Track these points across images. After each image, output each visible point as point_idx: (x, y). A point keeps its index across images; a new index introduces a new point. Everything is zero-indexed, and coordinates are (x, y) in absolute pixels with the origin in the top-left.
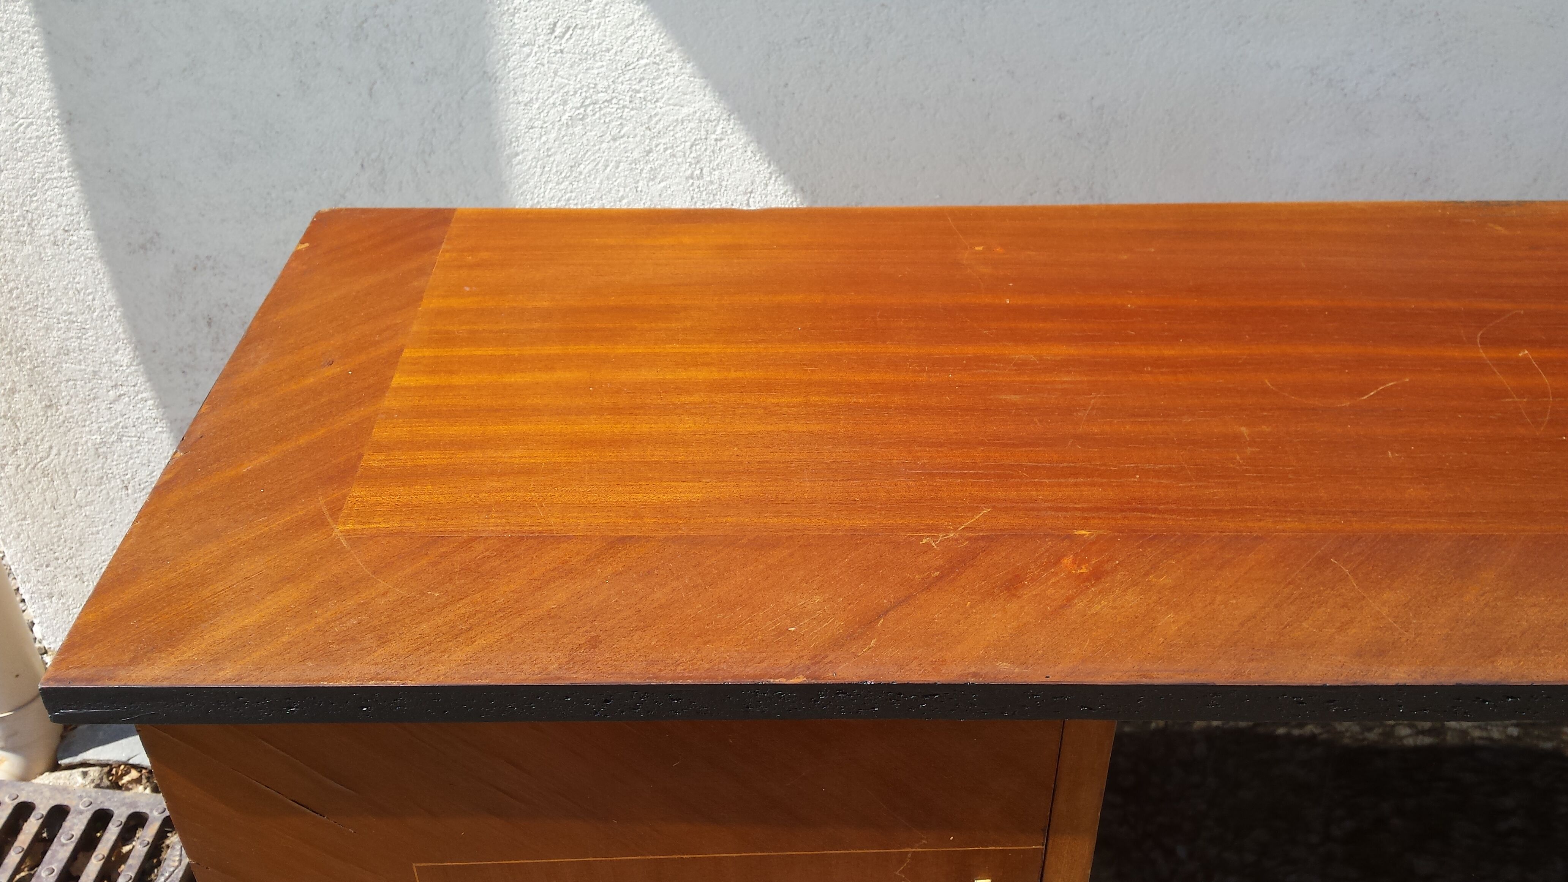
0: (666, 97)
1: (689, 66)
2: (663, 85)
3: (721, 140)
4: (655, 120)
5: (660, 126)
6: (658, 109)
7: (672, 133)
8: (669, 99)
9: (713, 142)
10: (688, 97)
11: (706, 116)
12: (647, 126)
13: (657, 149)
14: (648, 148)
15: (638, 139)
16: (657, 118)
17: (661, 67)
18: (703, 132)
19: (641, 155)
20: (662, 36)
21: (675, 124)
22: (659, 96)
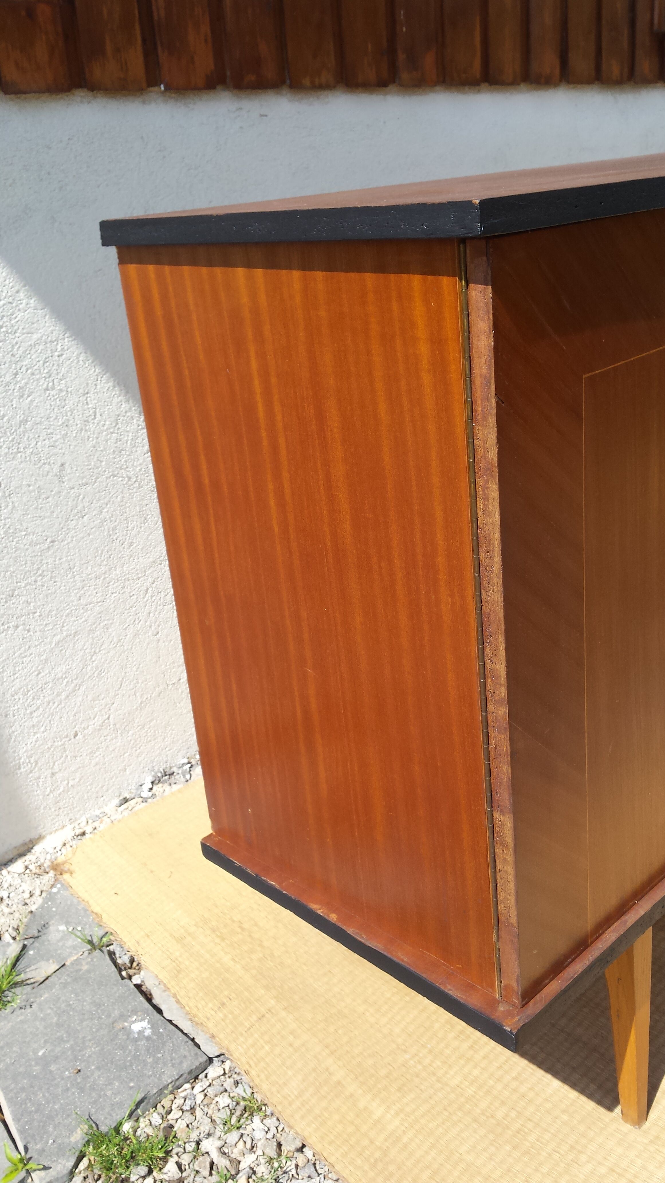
0: (21, 328)
1: (32, 301)
2: (17, 319)
3: (62, 355)
4: (16, 347)
5: (20, 352)
6: (17, 339)
7: (29, 356)
8: (23, 329)
9: (57, 358)
10: (35, 325)
11: (50, 338)
12: (11, 353)
13: (21, 371)
14: (15, 371)
15: (7, 365)
16: (18, 346)
17: (14, 305)
18: (49, 352)
19: (11, 378)
20: (11, 281)
21: (30, 348)
22: (16, 328)
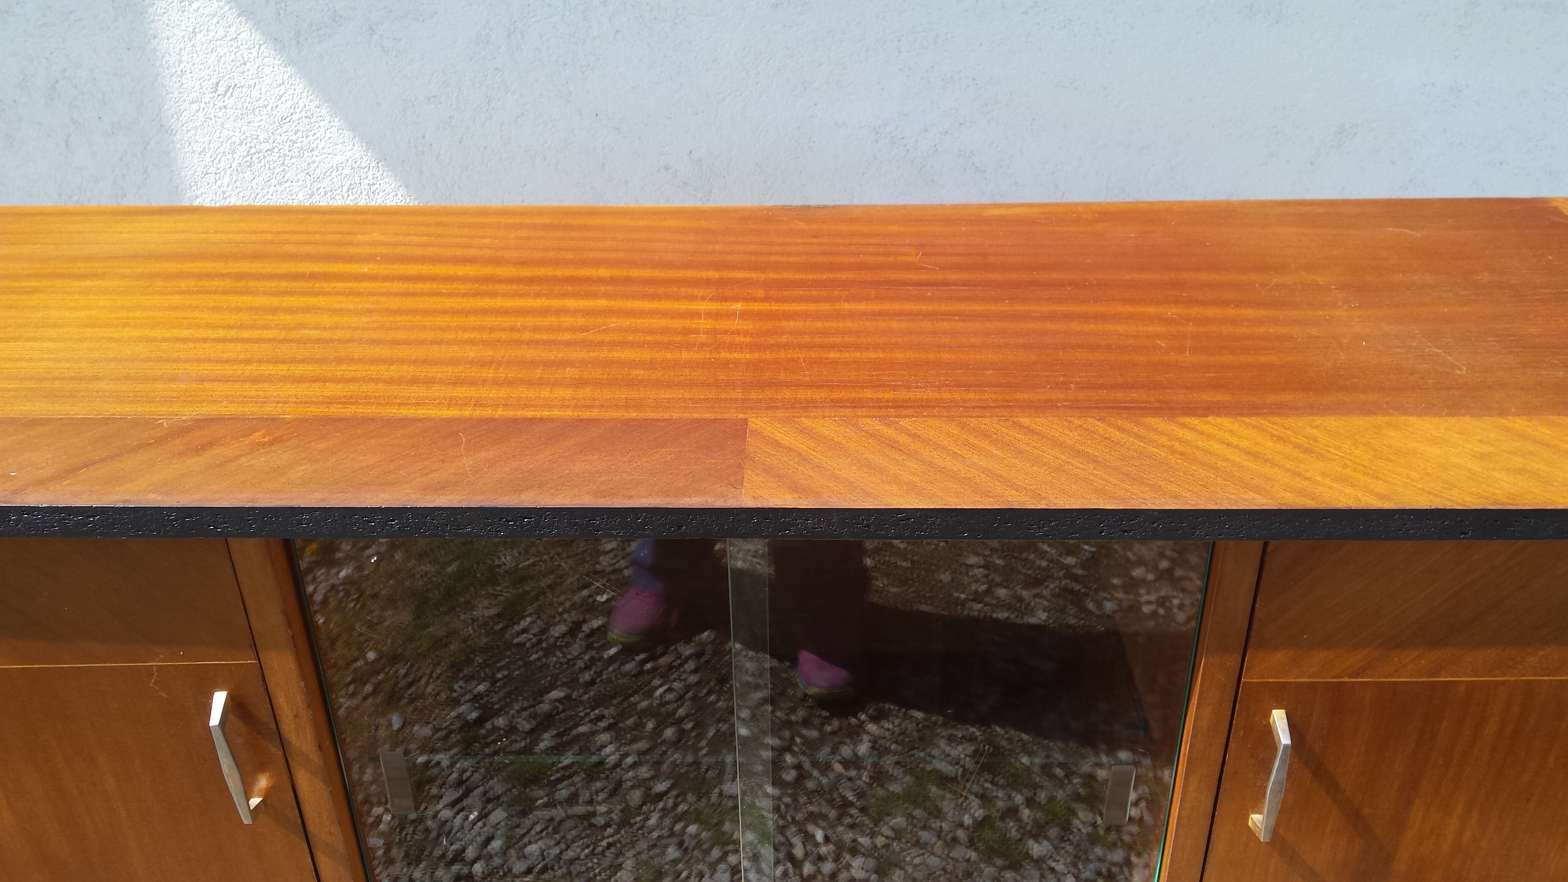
0: (320, 147)
1: (336, 120)
2: (315, 137)
3: (374, 184)
4: (313, 166)
5: (318, 171)
6: (314, 157)
7: (329, 178)
8: (323, 148)
9: (367, 187)
10: (339, 146)
11: (358, 163)
12: (307, 172)
13: (319, 193)
14: (310, 192)
15: (300, 183)
16: (316, 165)
17: (313, 121)
18: (357, 178)
19: (305, 197)
20: (310, 94)
21: (331, 170)
22: (314, 146)
